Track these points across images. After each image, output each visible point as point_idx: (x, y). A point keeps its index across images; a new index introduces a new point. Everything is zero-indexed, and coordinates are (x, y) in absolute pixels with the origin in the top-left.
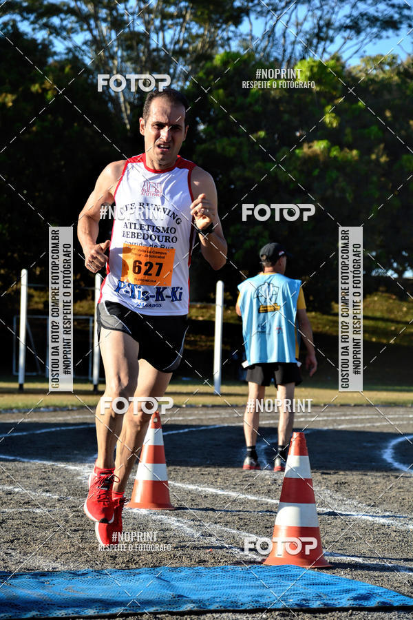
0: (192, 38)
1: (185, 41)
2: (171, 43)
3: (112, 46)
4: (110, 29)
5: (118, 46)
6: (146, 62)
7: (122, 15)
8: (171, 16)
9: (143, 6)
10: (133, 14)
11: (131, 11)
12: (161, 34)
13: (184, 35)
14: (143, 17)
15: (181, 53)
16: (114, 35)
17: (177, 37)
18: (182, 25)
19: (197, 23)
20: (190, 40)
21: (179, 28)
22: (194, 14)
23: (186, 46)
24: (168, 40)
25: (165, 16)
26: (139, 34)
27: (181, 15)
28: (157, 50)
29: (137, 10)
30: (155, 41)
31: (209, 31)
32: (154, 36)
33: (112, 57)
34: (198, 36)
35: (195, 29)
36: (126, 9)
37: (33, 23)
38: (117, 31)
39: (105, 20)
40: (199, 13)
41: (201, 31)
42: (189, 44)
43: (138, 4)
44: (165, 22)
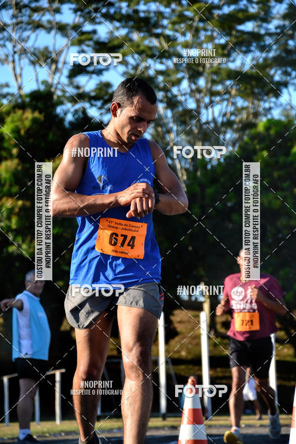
0: (238, 111)
1: (232, 114)
2: (219, 115)
3: (168, 123)
4: (166, 108)
5: (174, 122)
6: (198, 133)
7: (176, 96)
8: (218, 93)
9: (194, 87)
10: (185, 95)
11: (183, 92)
12: (210, 110)
13: (231, 109)
14: (194, 97)
15: (229, 124)
16: (169, 113)
17: (224, 111)
18: (228, 100)
19: (242, 97)
20: (236, 113)
21: (225, 103)
22: (238, 90)
23: (233, 118)
24: (216, 114)
25: (213, 94)
26: (191, 111)
27: (227, 92)
28: (208, 123)
29: (189, 91)
30: (206, 115)
31: (253, 103)
32: (203, 111)
33: (169, 131)
34: (243, 108)
35: (240, 102)
36: (179, 91)
37: (100, 108)
38: (172, 110)
39: (161, 101)
40: (242, 89)
41: (246, 104)
42: (236, 115)
43: (190, 86)
44: (213, 98)
